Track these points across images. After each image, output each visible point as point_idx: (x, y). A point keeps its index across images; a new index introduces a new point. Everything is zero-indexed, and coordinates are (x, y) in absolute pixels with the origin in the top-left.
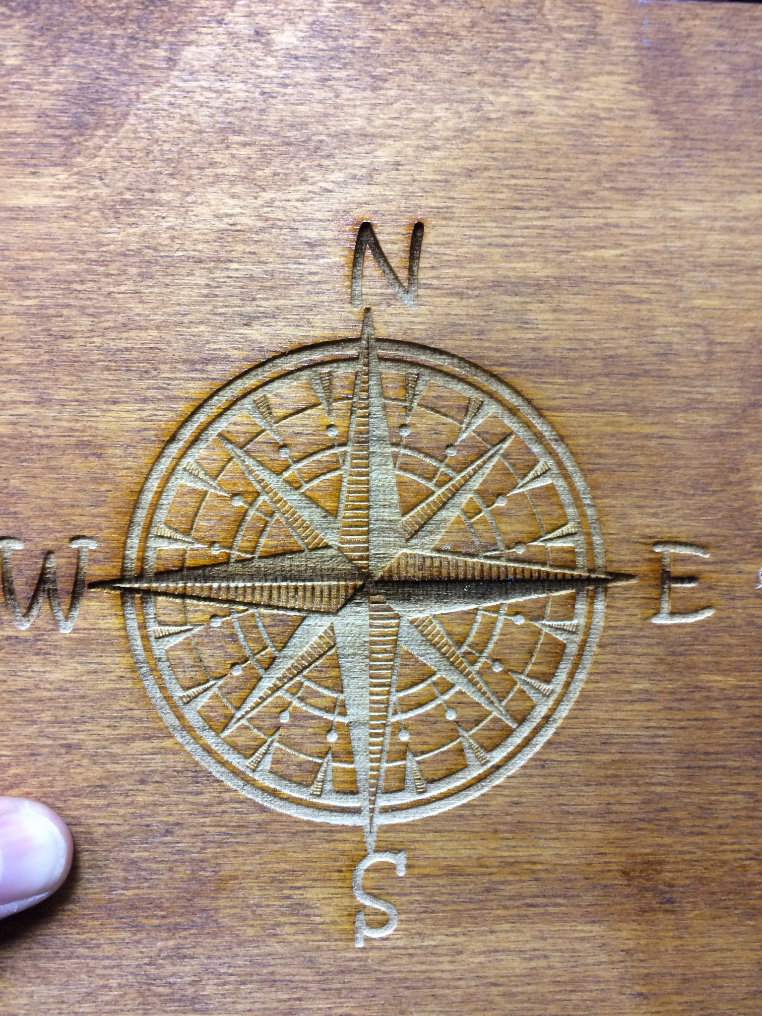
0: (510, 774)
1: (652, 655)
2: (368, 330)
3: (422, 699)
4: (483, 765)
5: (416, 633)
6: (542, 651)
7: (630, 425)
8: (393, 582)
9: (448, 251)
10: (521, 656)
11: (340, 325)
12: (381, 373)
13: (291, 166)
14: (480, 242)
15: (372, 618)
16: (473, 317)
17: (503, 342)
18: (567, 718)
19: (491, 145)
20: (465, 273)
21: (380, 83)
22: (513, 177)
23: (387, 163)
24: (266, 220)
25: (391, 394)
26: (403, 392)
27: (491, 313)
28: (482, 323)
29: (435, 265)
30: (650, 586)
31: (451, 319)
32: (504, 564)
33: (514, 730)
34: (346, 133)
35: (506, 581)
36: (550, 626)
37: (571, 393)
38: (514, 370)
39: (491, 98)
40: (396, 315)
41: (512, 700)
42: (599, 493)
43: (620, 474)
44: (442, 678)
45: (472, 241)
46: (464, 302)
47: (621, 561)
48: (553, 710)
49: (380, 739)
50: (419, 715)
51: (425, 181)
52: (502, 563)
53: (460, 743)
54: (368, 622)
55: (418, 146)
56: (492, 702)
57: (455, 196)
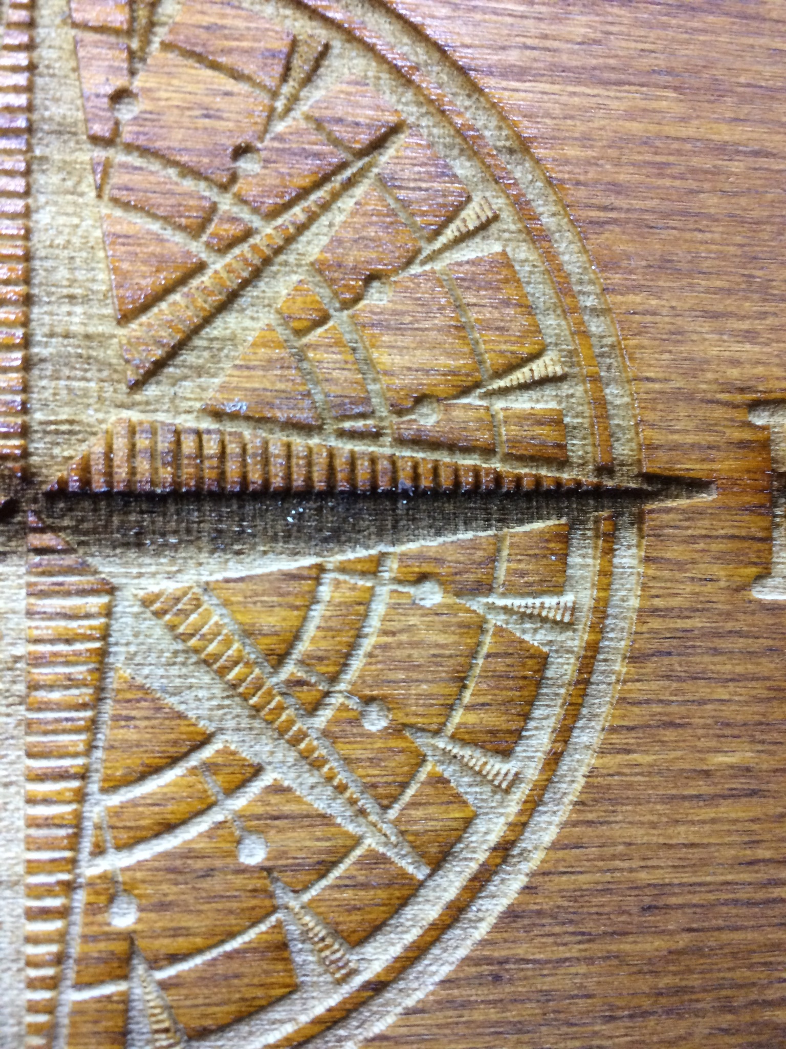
0: (410, 1002)
1: (755, 679)
3: (170, 810)
4: (339, 982)
5: (158, 632)
6: (489, 675)
7: (684, 119)
8: (96, 497)
10: (435, 689)
15: (36, 593)
18: (555, 846)
25: (91, 15)
30: (745, 509)
32: (388, 451)
33: (422, 884)
35: (392, 496)
36: (505, 609)
37: (545, 37)
41: (413, 804)
42: (616, 278)
43: (665, 234)
44: (226, 752)
47: (675, 447)
48: (520, 826)
49: (57, 925)
50: (166, 855)
52: (384, 449)
53: (279, 925)
54: (22, 606)
56: (362, 812)
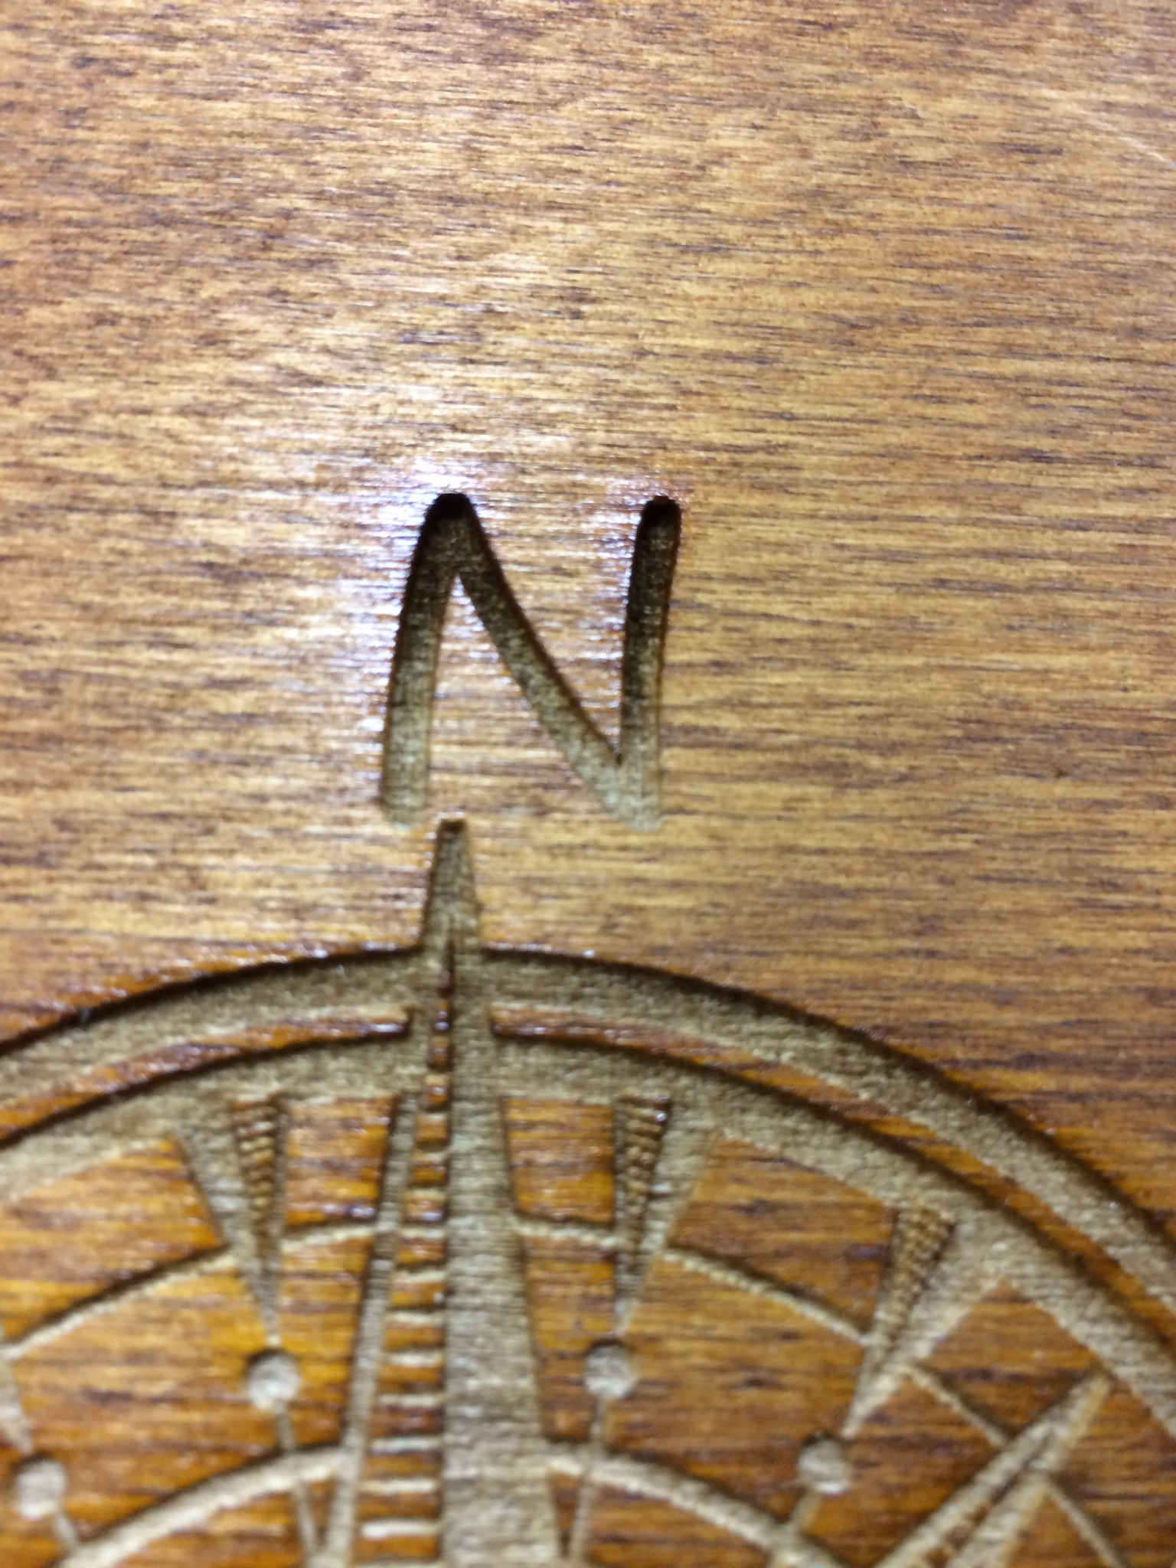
2: (451, 914)
9: (779, 606)
11: (330, 895)
12: (503, 1103)
13: (169, 291)
14: (901, 571)
16: (891, 860)
17: (1024, 963)
19: (922, 243)
20: (850, 688)
21: (512, 42)
22: (1009, 350)
23: (535, 291)
24: (50, 481)
25: (548, 1195)
26: (599, 1187)
27: (964, 843)
28: (933, 887)
29: (730, 655)
31: (798, 869)
34: (386, 190)
38: (1079, 1083)
39: (910, 99)
40: (570, 851)
45: (871, 568)
46: (853, 802)
51: (680, 354)
55: (652, 241)
57: (799, 409)
